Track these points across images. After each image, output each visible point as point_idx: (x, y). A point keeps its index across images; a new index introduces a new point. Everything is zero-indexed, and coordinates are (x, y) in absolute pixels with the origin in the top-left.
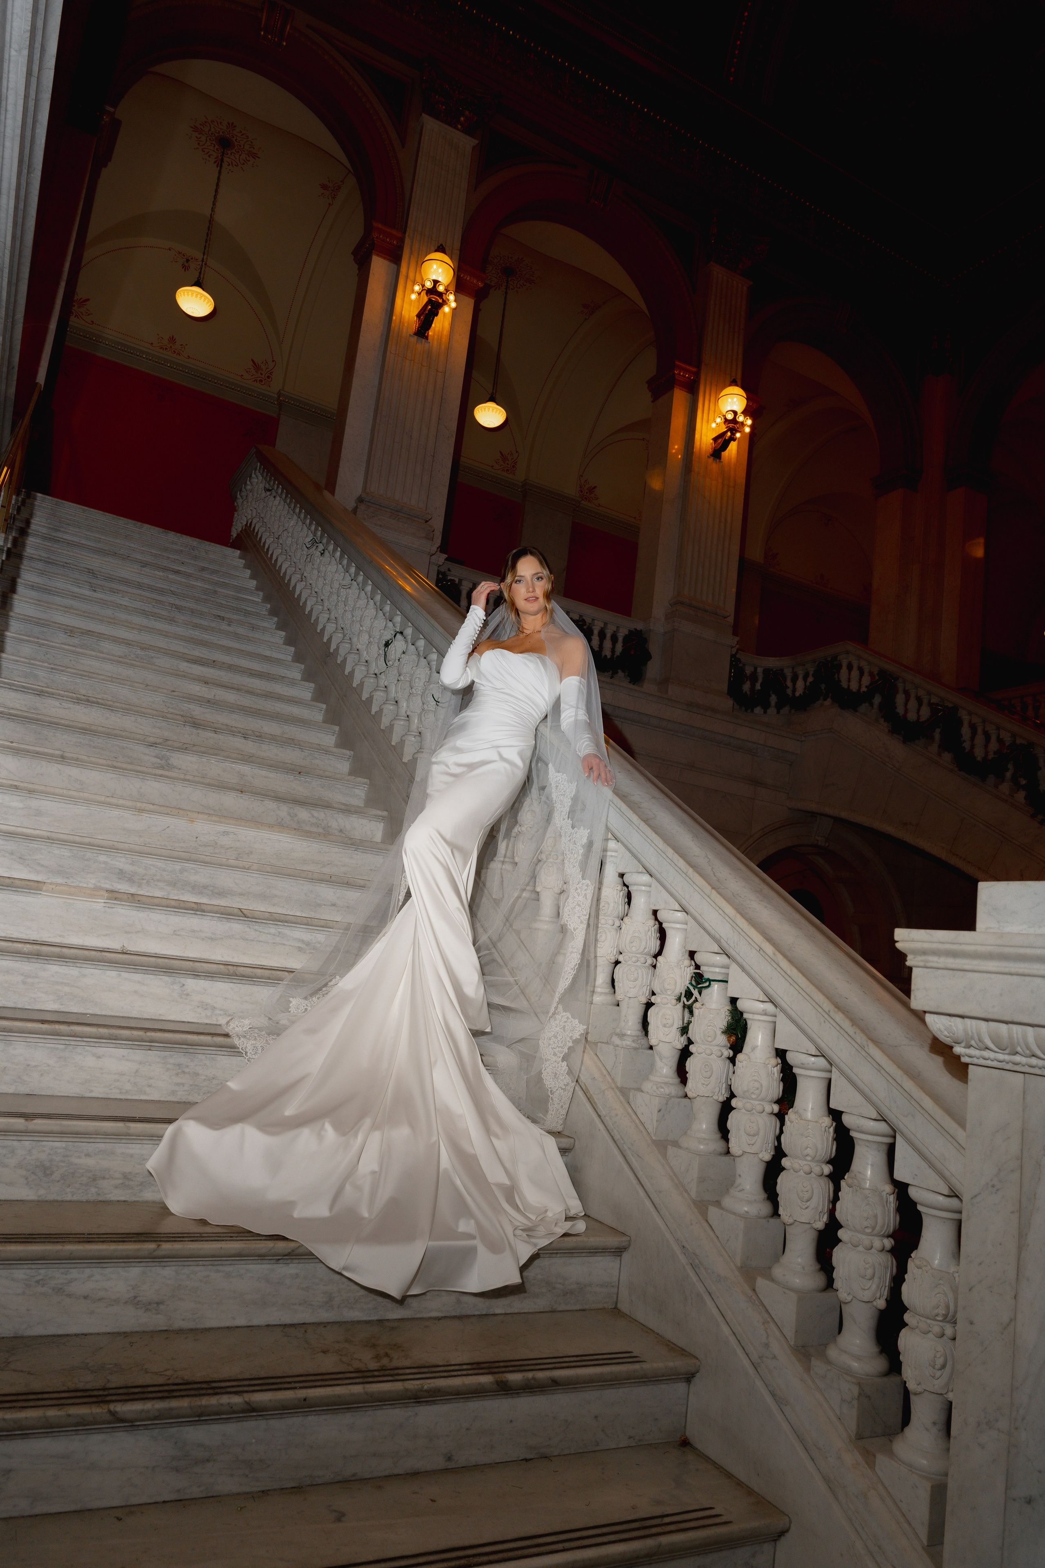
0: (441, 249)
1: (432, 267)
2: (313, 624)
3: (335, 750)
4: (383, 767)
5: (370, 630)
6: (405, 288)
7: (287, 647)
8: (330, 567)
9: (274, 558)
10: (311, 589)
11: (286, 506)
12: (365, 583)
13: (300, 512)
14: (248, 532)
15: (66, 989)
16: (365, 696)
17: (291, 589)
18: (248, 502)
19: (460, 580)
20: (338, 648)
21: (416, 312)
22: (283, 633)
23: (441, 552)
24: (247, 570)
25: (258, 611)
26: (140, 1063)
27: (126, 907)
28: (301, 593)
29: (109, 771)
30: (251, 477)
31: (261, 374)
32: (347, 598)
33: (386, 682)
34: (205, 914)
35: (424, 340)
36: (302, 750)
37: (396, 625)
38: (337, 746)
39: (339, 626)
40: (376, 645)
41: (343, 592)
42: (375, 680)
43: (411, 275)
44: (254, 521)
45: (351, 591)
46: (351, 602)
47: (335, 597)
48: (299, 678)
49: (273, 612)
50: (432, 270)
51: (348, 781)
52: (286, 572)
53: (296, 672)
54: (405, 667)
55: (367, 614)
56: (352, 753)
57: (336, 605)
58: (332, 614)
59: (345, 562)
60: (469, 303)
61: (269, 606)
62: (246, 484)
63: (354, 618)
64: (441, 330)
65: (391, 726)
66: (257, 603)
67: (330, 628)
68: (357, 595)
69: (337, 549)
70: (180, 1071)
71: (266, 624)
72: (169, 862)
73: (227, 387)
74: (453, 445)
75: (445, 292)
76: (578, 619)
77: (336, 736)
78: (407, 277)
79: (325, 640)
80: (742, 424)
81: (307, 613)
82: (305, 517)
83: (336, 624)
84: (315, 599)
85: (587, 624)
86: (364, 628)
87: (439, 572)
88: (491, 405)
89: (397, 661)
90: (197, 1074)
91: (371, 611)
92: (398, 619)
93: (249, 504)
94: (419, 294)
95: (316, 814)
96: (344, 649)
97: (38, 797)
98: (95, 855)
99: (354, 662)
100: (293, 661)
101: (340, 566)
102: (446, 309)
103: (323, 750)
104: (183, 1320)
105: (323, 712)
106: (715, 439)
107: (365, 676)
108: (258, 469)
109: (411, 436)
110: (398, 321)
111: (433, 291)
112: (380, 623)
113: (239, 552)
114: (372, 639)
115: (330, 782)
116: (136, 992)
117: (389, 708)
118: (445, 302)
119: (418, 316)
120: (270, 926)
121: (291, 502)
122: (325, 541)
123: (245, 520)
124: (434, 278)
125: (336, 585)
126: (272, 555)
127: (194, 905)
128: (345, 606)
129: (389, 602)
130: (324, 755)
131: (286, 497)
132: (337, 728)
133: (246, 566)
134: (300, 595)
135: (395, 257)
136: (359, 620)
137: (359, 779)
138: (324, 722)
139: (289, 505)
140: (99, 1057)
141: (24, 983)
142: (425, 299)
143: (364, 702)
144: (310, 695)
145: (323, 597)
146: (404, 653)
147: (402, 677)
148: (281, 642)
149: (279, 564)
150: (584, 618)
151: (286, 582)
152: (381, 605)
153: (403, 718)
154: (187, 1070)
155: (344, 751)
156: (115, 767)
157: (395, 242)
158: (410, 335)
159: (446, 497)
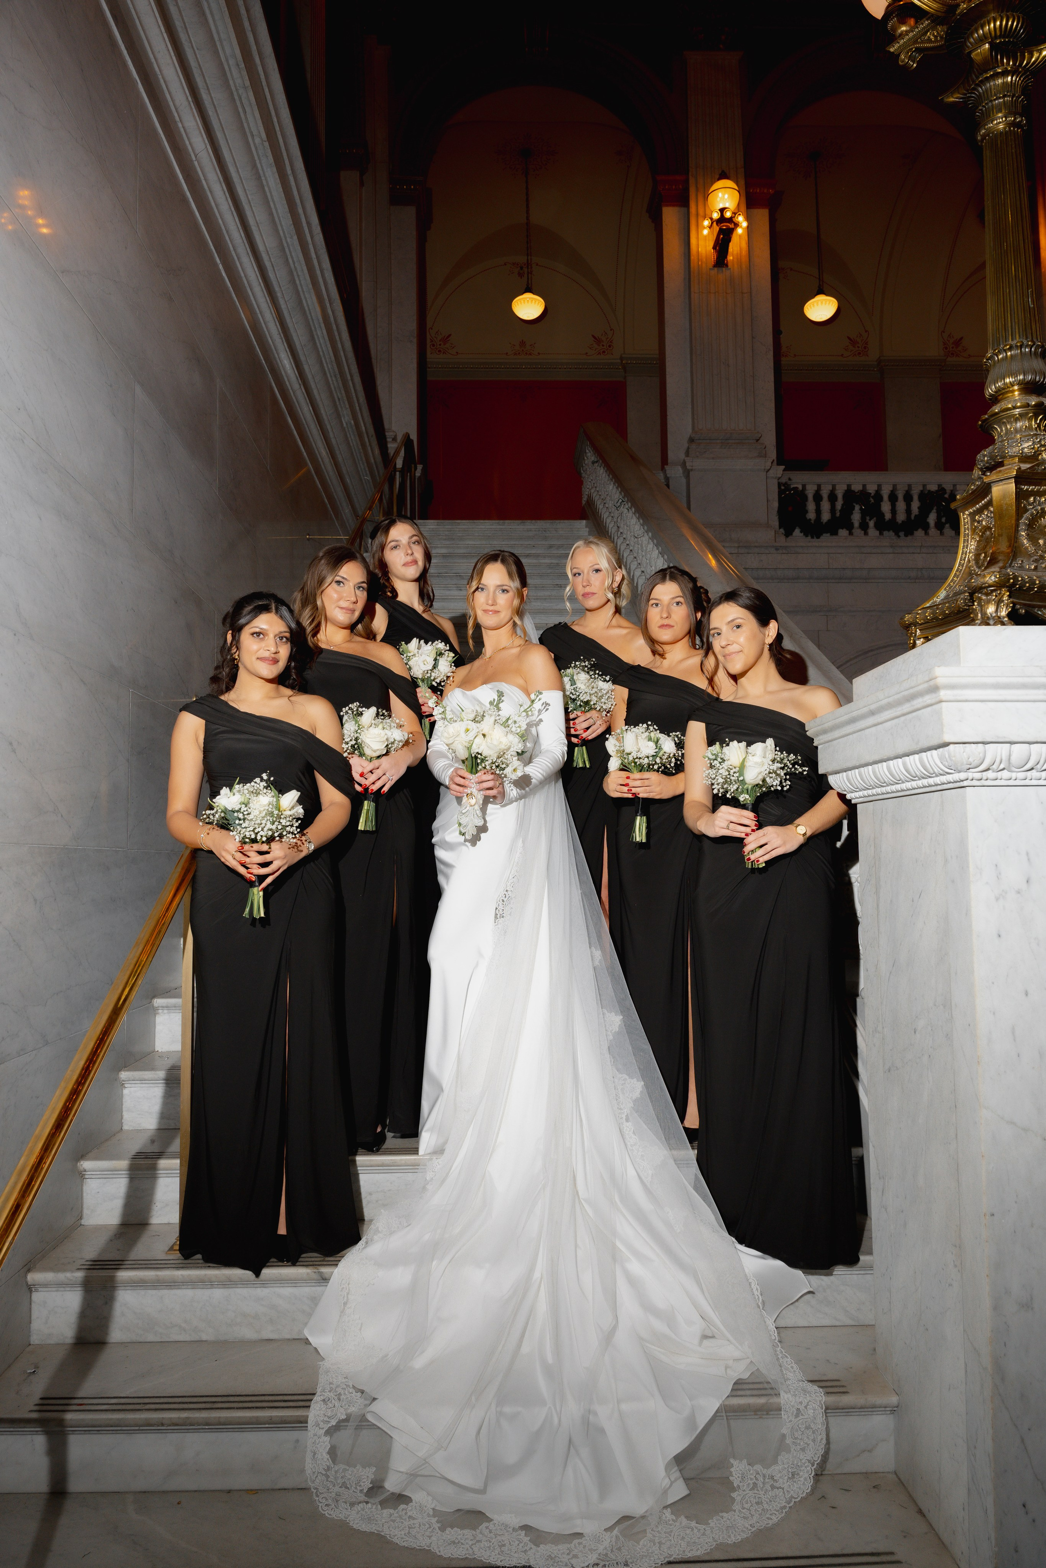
0: (723, 176)
1: (717, 196)
6: (697, 226)
8: (632, 520)
14: (590, 502)
18: (587, 475)
19: (804, 486)
21: (711, 244)
23: (778, 464)
30: (586, 453)
31: (603, 346)
35: (724, 269)
43: (701, 212)
44: (592, 491)
50: (718, 199)
60: (762, 215)
62: (584, 459)
64: (739, 252)
73: (576, 368)
74: (772, 358)
75: (733, 215)
76: (937, 489)
78: (697, 215)
85: (948, 491)
87: (779, 484)
88: (821, 298)
93: (588, 477)
94: (711, 227)
102: (740, 231)
108: (588, 445)
109: (728, 364)
110: (696, 260)
111: (722, 220)
113: (584, 521)
118: (737, 225)
119: (714, 248)
121: (607, 471)
123: (588, 491)
124: (721, 206)
131: (604, 468)
135: (682, 201)
139: (607, 474)
142: (716, 228)
149: (607, 525)
150: (944, 486)
157: (681, 187)
158: (710, 269)
159: (774, 410)
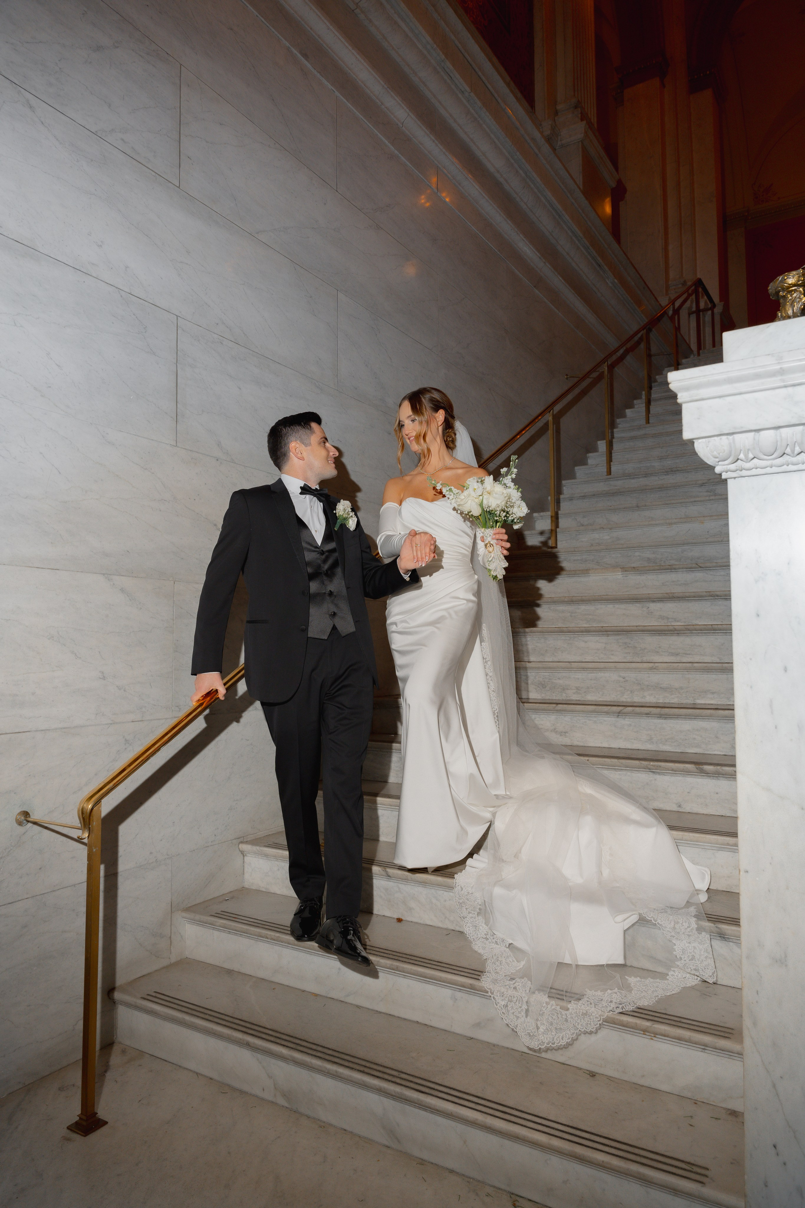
15: (591, 617)
26: (606, 644)
27: (634, 575)
29: (665, 507)
34: (677, 570)
70: (626, 646)
72: (674, 548)
90: (636, 647)
97: (615, 531)
98: (633, 553)
104: (578, 741)
116: (624, 614)
120: (720, 570)
127: (668, 567)
140: (586, 642)
141: (571, 616)
154: (630, 646)
156: (667, 504)
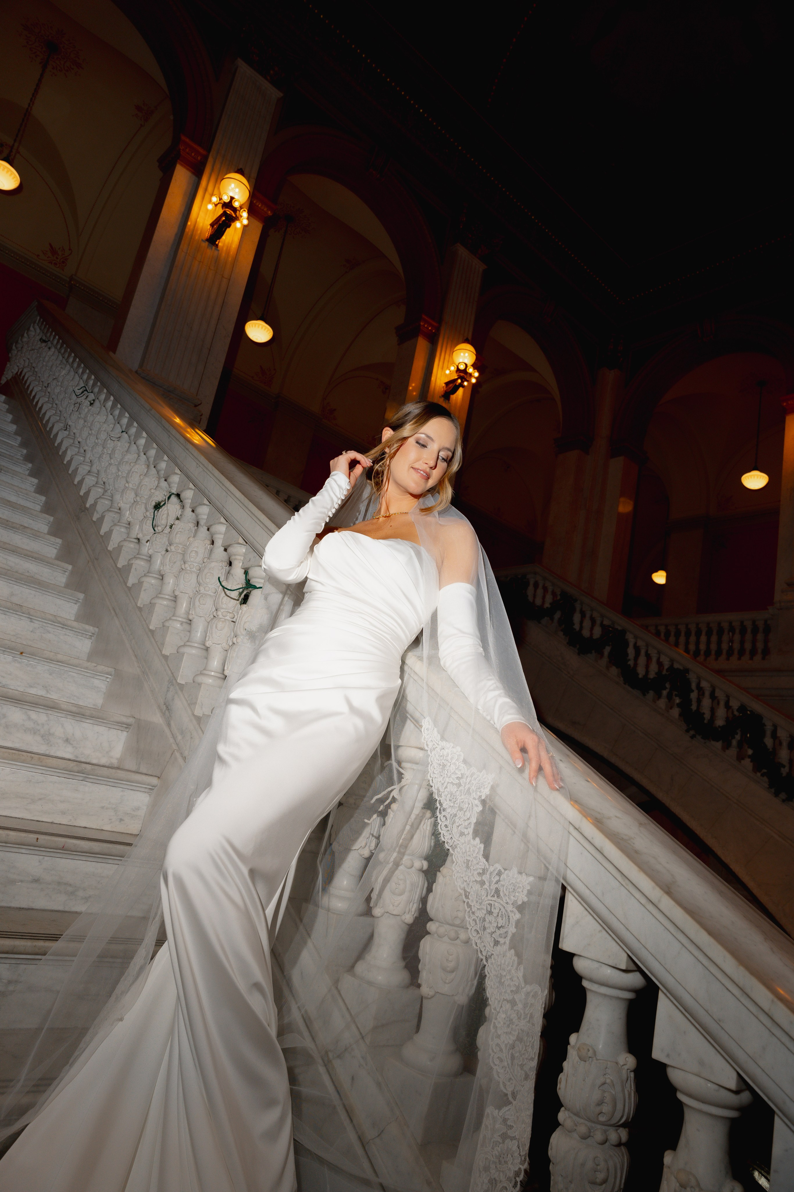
0: (240, 171)
1: (230, 185)
2: (70, 475)
3: (75, 624)
4: (136, 656)
5: (138, 487)
6: (203, 198)
7: (37, 495)
8: (99, 417)
9: (39, 405)
10: (74, 439)
11: (61, 357)
12: (138, 436)
13: (74, 361)
14: (18, 380)
16: (121, 563)
17: (52, 437)
18: (22, 353)
20: (96, 503)
21: (210, 221)
22: (35, 481)
24: (8, 415)
25: (12, 454)
28: (62, 441)
30: (28, 329)
31: (57, 258)
32: (114, 450)
33: (150, 551)
35: (214, 248)
36: (31, 620)
37: (172, 485)
38: (78, 619)
39: (100, 480)
40: (143, 506)
41: (110, 444)
42: (137, 546)
43: (210, 188)
44: (25, 370)
45: (119, 444)
46: (118, 455)
47: (99, 449)
48: (46, 531)
49: (28, 458)
50: (230, 188)
51: (87, 668)
52: (48, 421)
53: (42, 524)
54: (178, 535)
55: (136, 470)
56: (97, 629)
57: (100, 457)
58: (94, 466)
59: (117, 412)
60: (258, 227)
61: (25, 451)
62: (23, 336)
63: (120, 473)
64: (230, 242)
65: (152, 605)
66: (12, 446)
67: (90, 481)
68: (126, 449)
69: (110, 398)
71: (18, 469)
73: (22, 262)
75: (239, 209)
77: (79, 604)
78: (206, 190)
79: (82, 493)
80: (471, 375)
81: (65, 462)
82: (79, 366)
83: (97, 477)
84: (77, 450)
86: (131, 485)
88: (261, 323)
89: (168, 527)
91: (140, 467)
92: (175, 479)
93: (23, 355)
94: (216, 205)
95: (33, 715)
96: (103, 505)
99: (113, 521)
100: (41, 512)
101: (111, 417)
102: (238, 225)
103: (60, 623)
105: (67, 574)
106: (447, 384)
107: (125, 540)
108: (37, 322)
109: (191, 328)
110: (192, 227)
111: (228, 205)
112: (150, 482)
113: (4, 397)
114: (138, 498)
115: (62, 668)
117: (151, 581)
118: (238, 218)
119: (212, 225)
121: (65, 351)
122: (96, 390)
123: (17, 370)
124: (231, 194)
125: (103, 436)
126: (37, 402)
128: (111, 458)
129: (166, 458)
130: (60, 629)
131: (61, 347)
132: (81, 596)
133: (8, 411)
134: (60, 444)
135: (198, 171)
136: (125, 475)
137: (101, 668)
138: (67, 586)
139: (62, 355)
142: (220, 211)
143: (119, 569)
144: (55, 551)
145: (86, 448)
146: (178, 519)
147: (173, 548)
148: (32, 489)
149: (43, 411)
151: (48, 429)
152: (154, 460)
153: (167, 597)
155: (87, 627)
157: (199, 158)
158: (202, 240)
159: (216, 388)
